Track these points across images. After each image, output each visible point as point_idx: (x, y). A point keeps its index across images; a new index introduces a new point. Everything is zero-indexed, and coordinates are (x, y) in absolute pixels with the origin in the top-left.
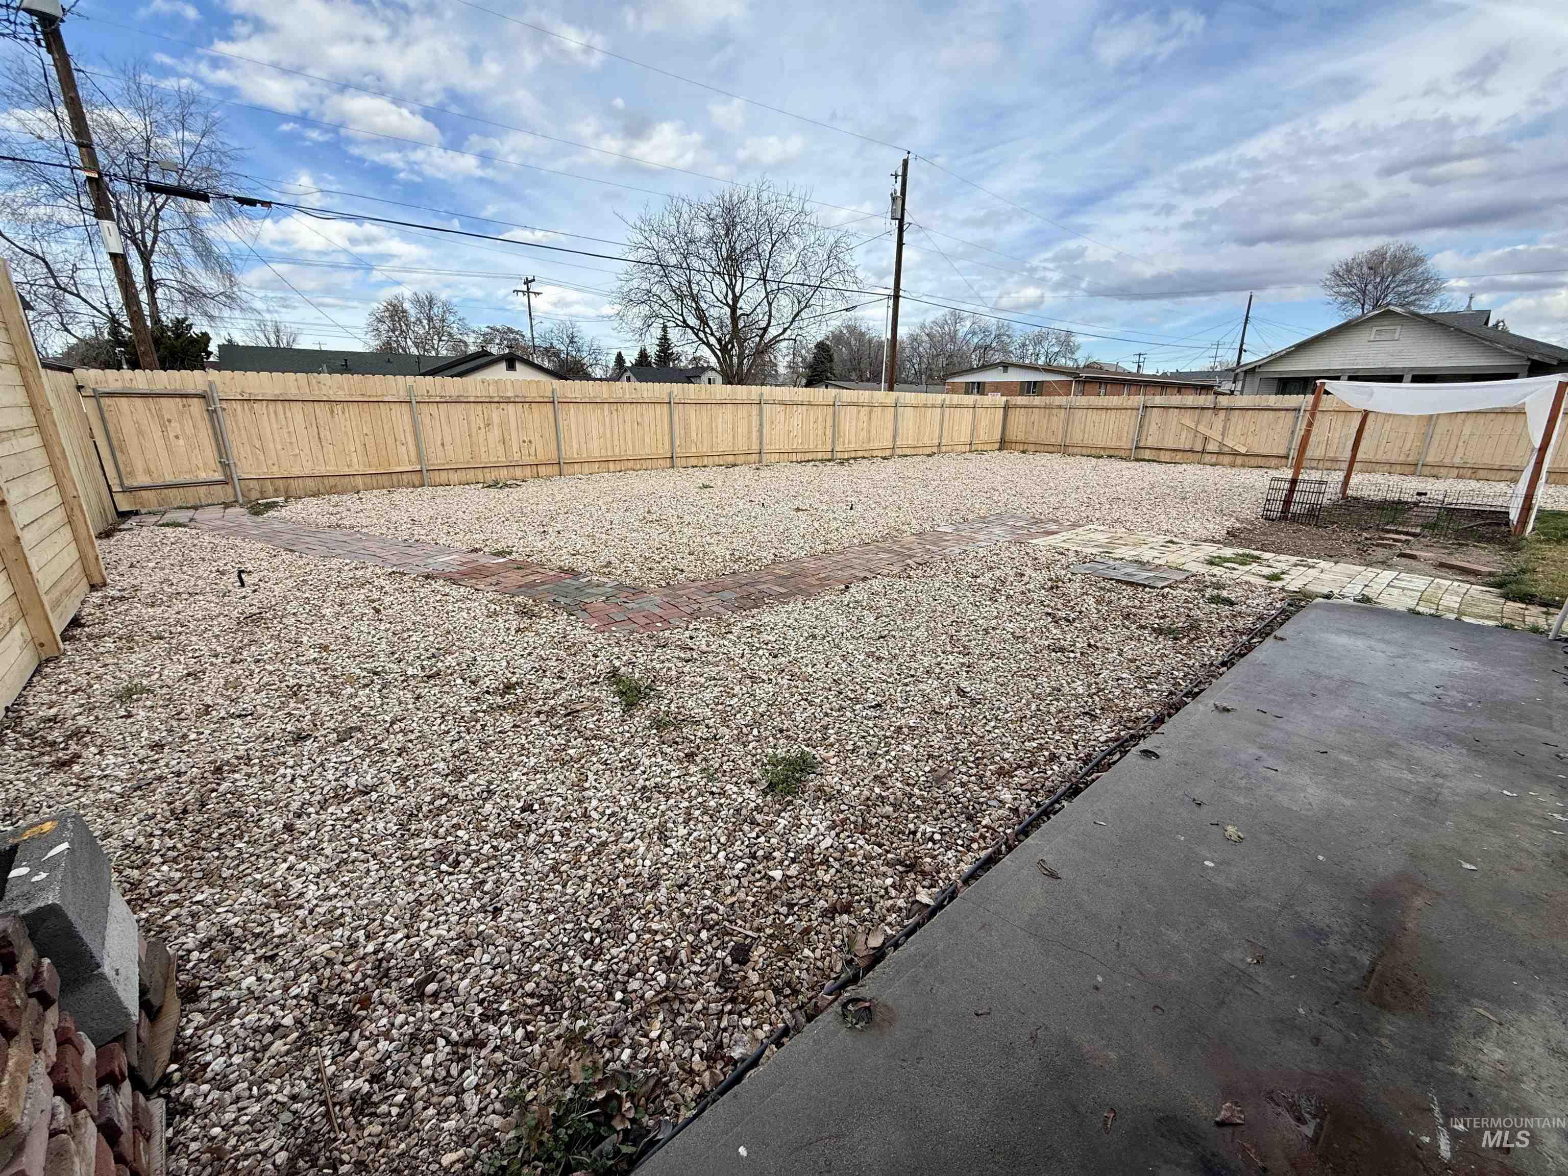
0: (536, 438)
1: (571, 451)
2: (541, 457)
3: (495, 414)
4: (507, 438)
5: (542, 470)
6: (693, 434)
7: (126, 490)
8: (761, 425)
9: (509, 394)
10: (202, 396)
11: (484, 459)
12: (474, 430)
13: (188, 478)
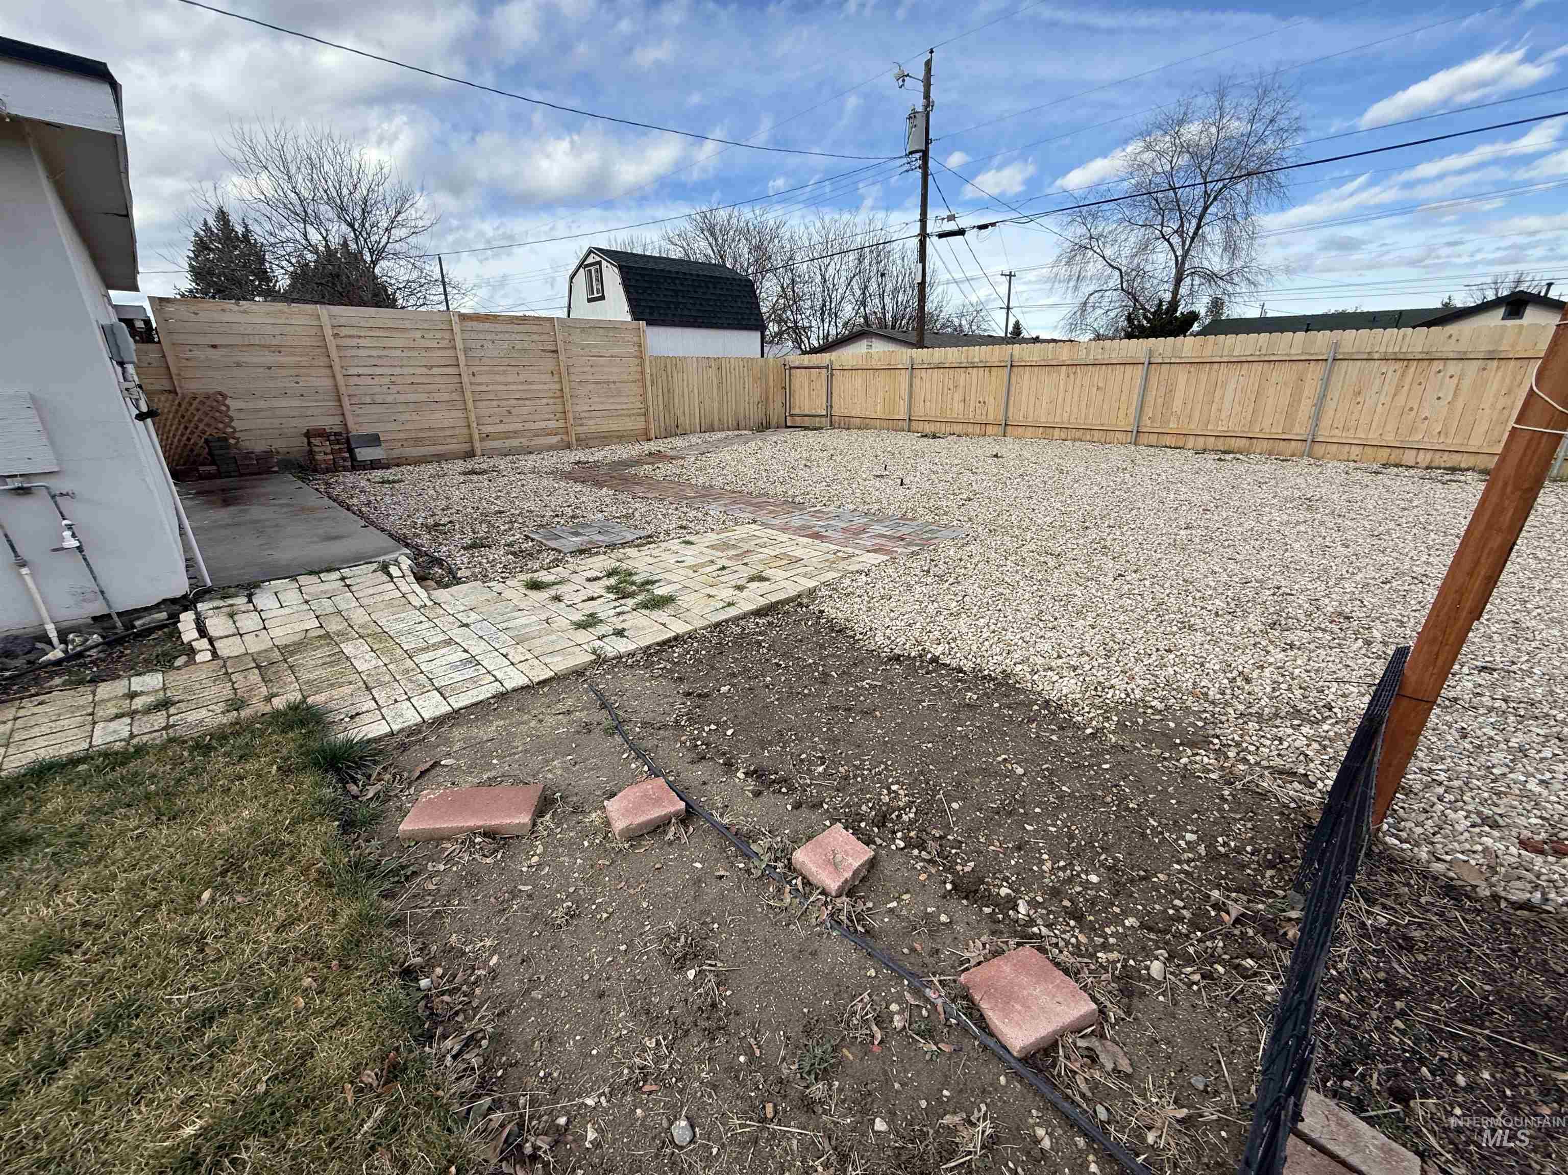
0: (990, 400)
1: (1016, 416)
2: (991, 418)
3: (961, 376)
4: (967, 398)
5: (990, 429)
6: (1177, 405)
7: (791, 415)
8: (1323, 396)
9: (976, 360)
10: (827, 367)
11: (949, 416)
12: (946, 389)
13: (813, 412)
